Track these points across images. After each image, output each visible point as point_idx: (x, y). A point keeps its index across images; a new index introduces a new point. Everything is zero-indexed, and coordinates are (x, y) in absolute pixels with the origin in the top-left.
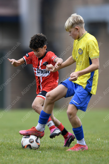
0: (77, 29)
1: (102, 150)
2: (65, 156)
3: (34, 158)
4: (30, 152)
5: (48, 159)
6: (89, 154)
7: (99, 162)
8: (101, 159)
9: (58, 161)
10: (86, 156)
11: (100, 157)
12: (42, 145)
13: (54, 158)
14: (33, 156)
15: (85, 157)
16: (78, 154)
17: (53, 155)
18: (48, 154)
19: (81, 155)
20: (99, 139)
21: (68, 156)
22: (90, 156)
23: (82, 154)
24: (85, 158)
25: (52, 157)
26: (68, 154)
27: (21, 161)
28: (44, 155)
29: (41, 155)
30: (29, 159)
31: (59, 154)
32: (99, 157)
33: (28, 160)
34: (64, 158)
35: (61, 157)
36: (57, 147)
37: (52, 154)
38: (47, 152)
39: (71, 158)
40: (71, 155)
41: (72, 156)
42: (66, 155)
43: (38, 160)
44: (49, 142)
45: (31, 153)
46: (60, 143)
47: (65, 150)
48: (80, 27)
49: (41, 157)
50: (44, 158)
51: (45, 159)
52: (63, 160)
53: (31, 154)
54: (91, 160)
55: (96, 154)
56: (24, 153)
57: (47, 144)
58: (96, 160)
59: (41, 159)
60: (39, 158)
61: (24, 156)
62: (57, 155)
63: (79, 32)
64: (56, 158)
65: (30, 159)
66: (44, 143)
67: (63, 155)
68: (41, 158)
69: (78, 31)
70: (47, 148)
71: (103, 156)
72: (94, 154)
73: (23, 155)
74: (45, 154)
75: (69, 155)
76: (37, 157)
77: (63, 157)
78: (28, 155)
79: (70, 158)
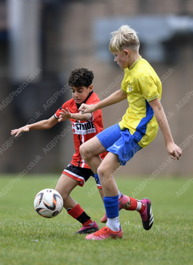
0: (127, 53)
1: (132, 240)
2: (75, 248)
3: (27, 251)
4: (21, 241)
5: (49, 251)
6: (112, 246)
7: (127, 258)
8: (130, 253)
9: (65, 255)
10: (107, 248)
11: (129, 250)
12: (40, 230)
13: (58, 250)
14: (25, 247)
15: (105, 249)
16: (95, 245)
17: (56, 245)
18: (49, 244)
19: (100, 247)
20: (127, 223)
21: (80, 249)
22: (113, 248)
23: (101, 245)
24: (105, 251)
25: (55, 248)
26: (80, 245)
27: (6, 255)
28: (43, 246)
29: (38, 246)
30: (19, 251)
31: (66, 245)
32: (127, 250)
33: (17, 252)
34: (74, 250)
35: (69, 250)
36: (63, 233)
37: (54, 244)
38: (48, 241)
39: (85, 250)
40: (84, 247)
41: (86, 247)
42: (77, 246)
43: (34, 254)
44: (51, 226)
45: (23, 242)
46: (68, 227)
47: (74, 238)
48: (131, 50)
49: (38, 248)
50: (42, 250)
51: (43, 252)
52: (72, 254)
53: (23, 244)
54: (115, 255)
55: (123, 245)
56: (12, 242)
57: (47, 228)
58: (123, 255)
59: (39, 252)
60: (35, 250)
61: (12, 247)
62: (62, 246)
63: (129, 56)
64: (61, 251)
65: (22, 252)
66: (43, 227)
67: (72, 245)
68: (37, 250)
69: (127, 56)
70: (48, 236)
71: (134, 248)
72: (120, 245)
73: (11, 245)
74: (44, 244)
75: (82, 246)
76: (32, 248)
77: (72, 250)
78: (18, 245)
79: (83, 250)
